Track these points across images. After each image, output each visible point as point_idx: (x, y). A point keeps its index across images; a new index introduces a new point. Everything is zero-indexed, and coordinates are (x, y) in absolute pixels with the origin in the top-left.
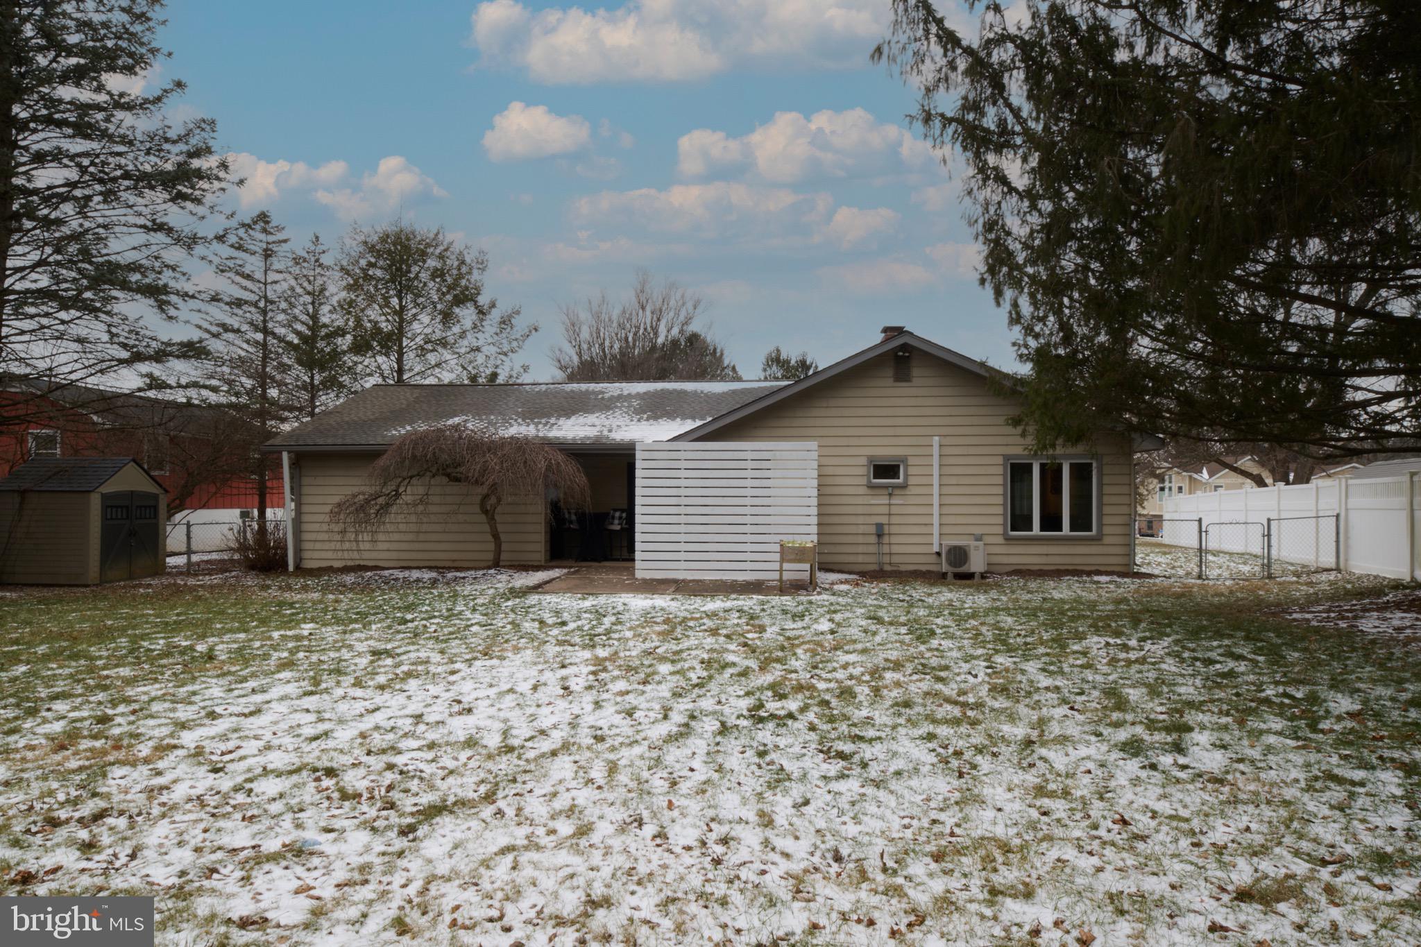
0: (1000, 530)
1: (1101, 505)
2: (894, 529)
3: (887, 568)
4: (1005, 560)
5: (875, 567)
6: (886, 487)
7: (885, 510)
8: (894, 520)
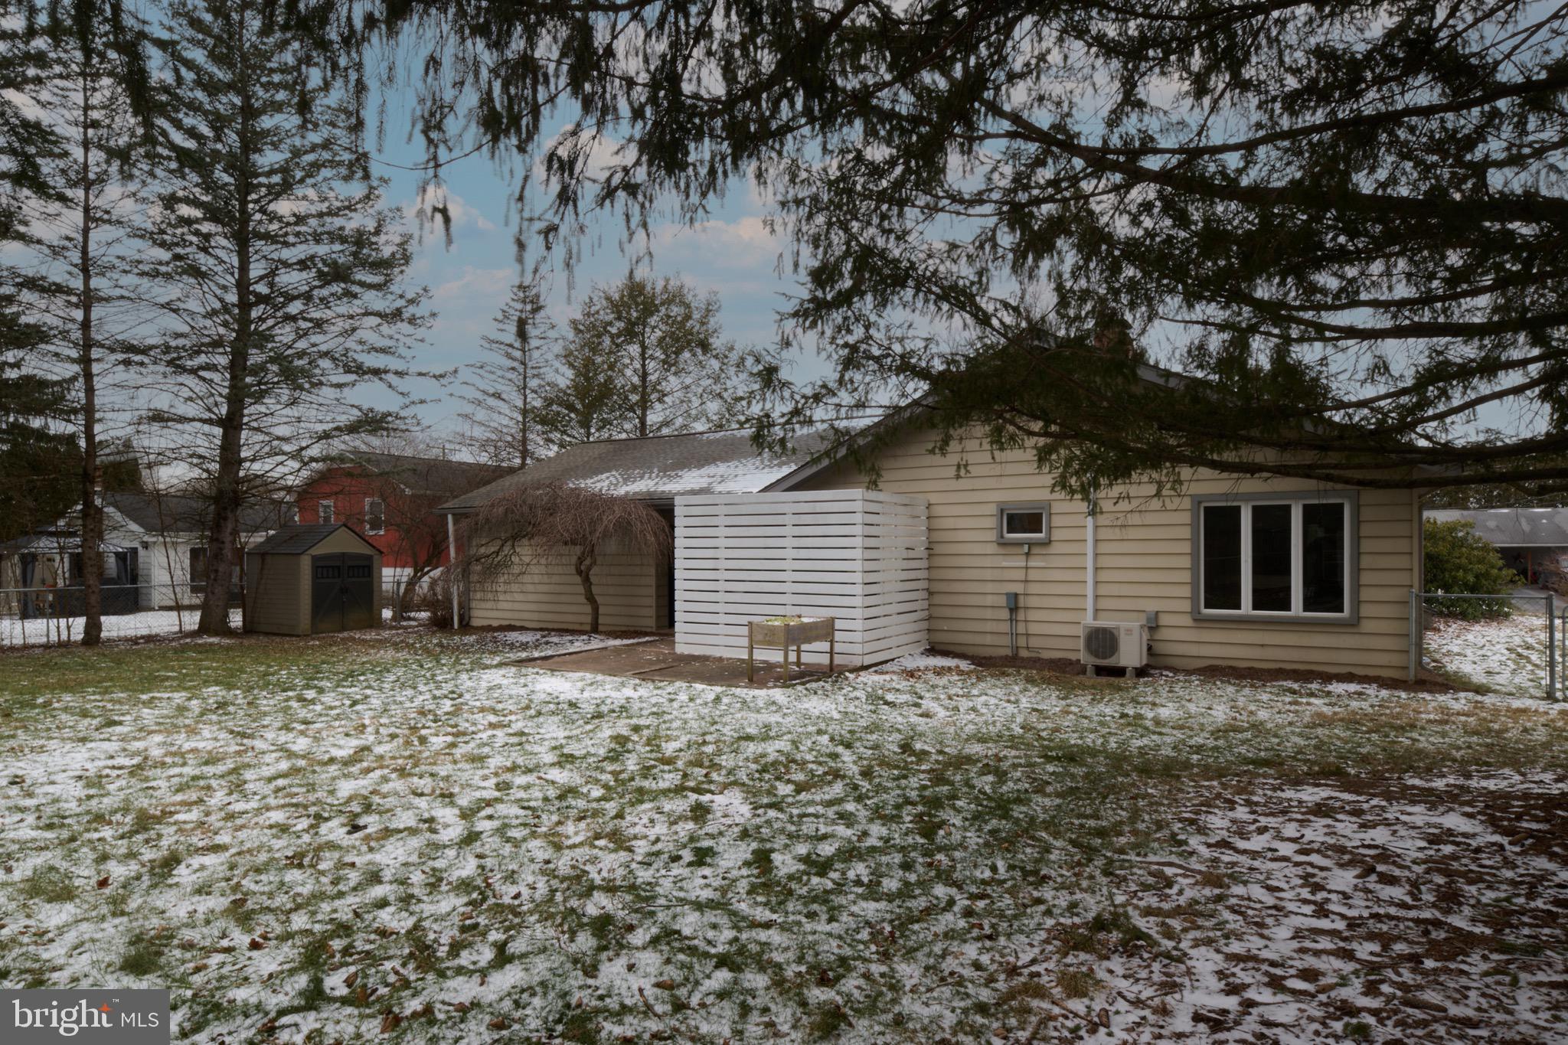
0: (1186, 606)
1: (1357, 570)
2: (1033, 602)
3: (1024, 653)
4: (1193, 650)
5: (1008, 652)
6: (1019, 544)
7: (1020, 575)
8: (1033, 588)
